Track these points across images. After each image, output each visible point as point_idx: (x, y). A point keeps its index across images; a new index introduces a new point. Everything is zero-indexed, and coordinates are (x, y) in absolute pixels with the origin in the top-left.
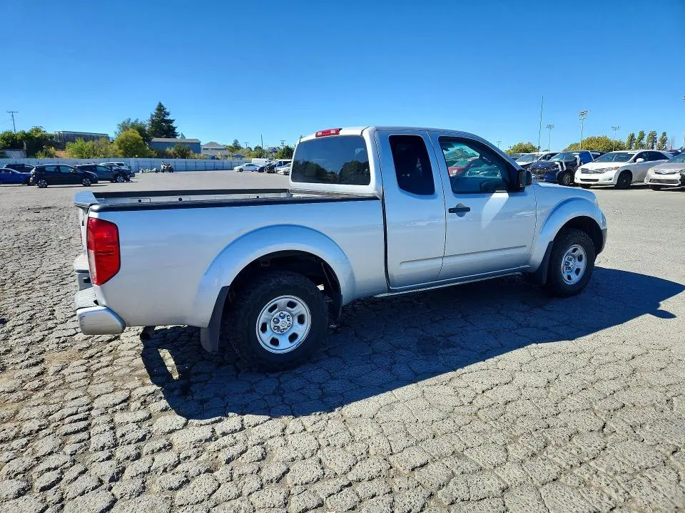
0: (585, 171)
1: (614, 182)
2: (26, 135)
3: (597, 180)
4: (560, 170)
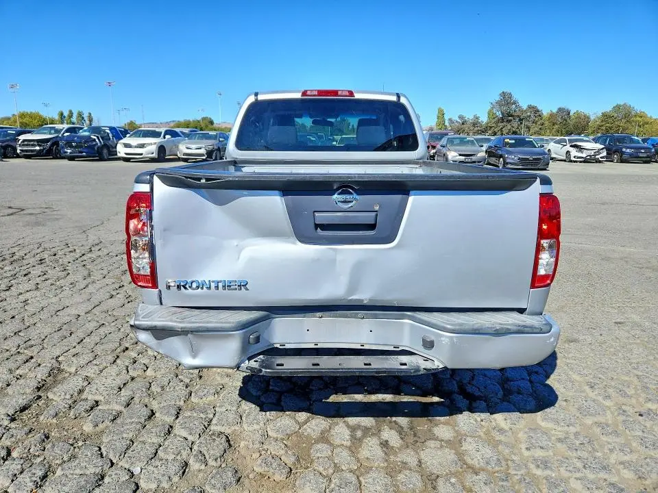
0: (127, 146)
1: (155, 155)
3: (142, 154)
4: (99, 144)
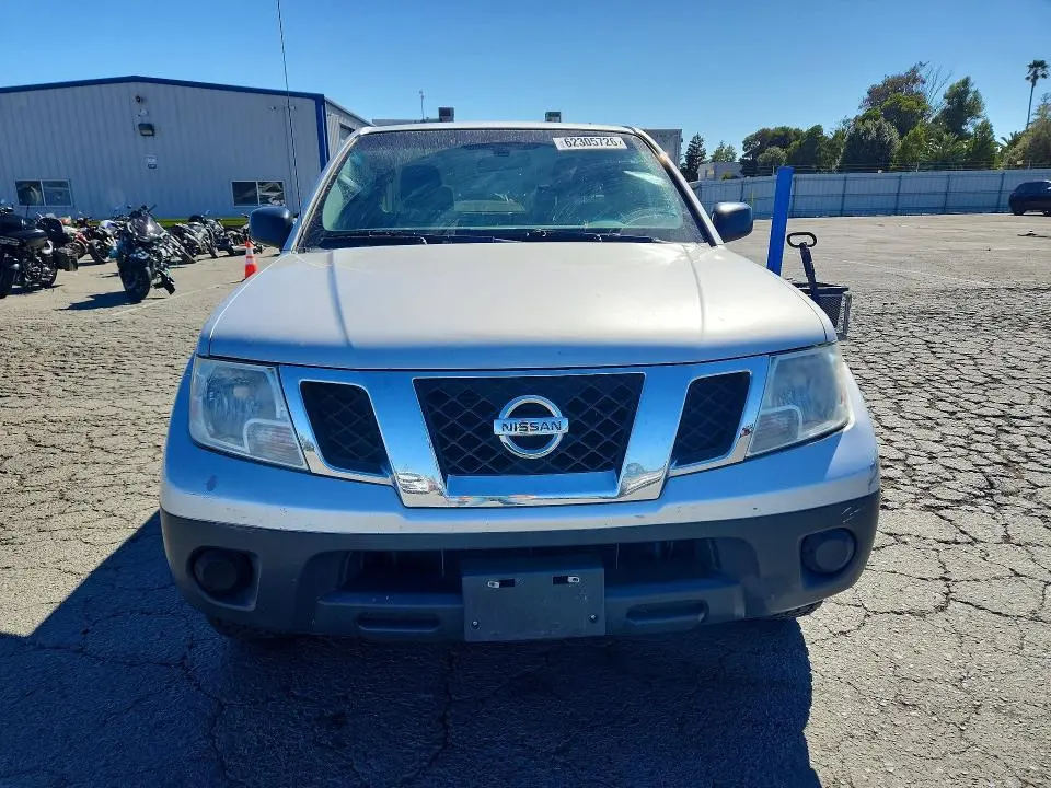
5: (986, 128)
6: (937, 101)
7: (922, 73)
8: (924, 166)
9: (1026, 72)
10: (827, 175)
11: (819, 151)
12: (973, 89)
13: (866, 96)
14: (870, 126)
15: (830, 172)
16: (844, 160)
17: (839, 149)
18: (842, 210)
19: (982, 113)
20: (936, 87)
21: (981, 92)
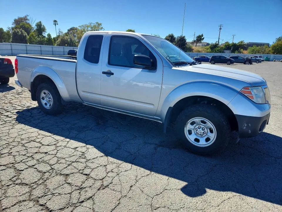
2: (234, 44)
5: (49, 35)
6: (34, 26)
7: (28, 18)
8: (36, 43)
9: (53, 23)
10: (8, 43)
11: (4, 36)
12: (43, 24)
13: (14, 21)
14: (18, 30)
15: (9, 42)
16: (13, 39)
17: (10, 36)
18: (12, 54)
19: (46, 31)
20: (33, 22)
21: (44, 25)
